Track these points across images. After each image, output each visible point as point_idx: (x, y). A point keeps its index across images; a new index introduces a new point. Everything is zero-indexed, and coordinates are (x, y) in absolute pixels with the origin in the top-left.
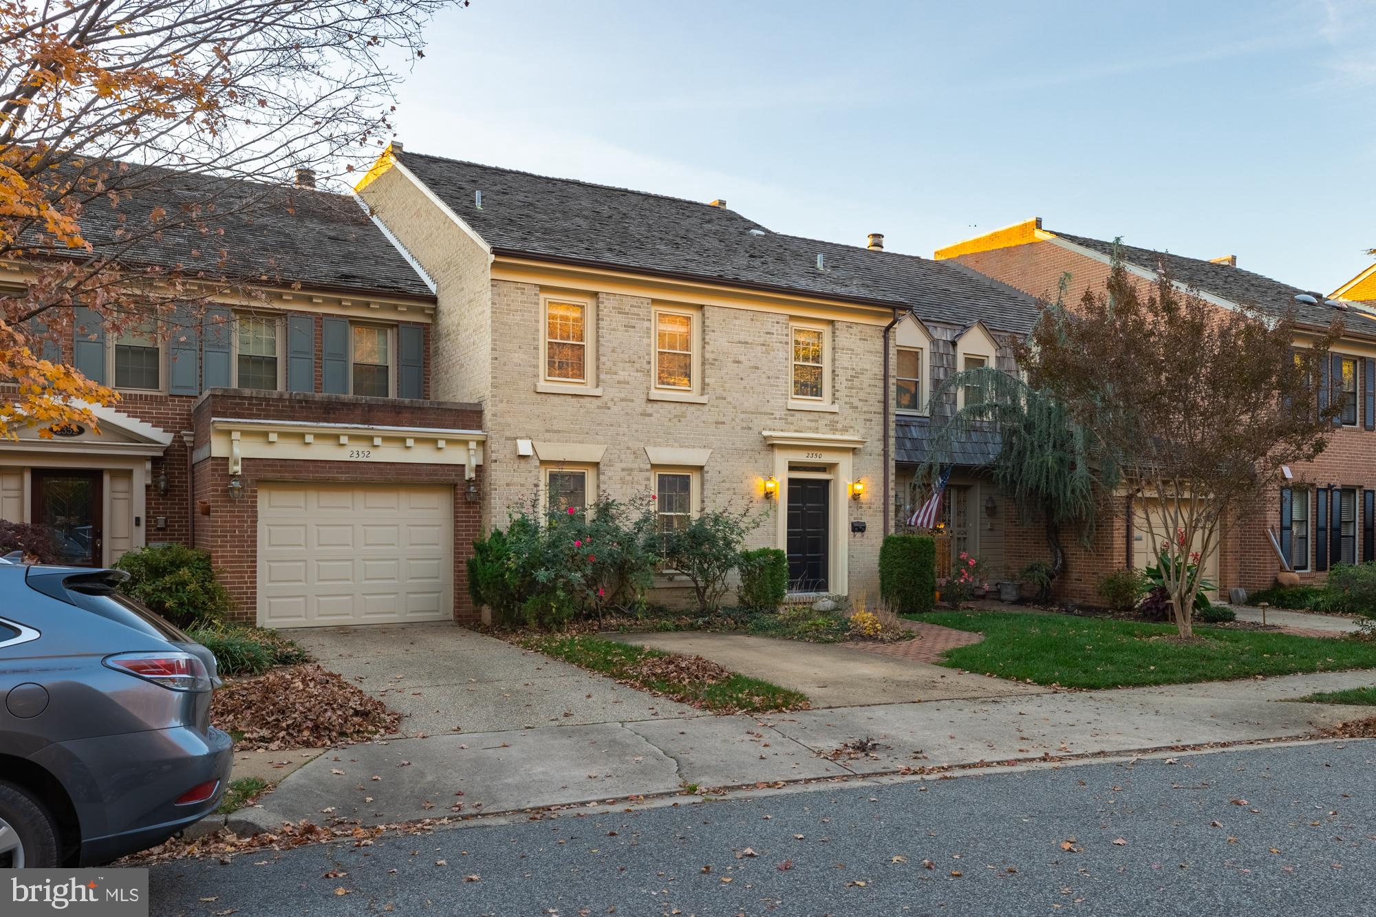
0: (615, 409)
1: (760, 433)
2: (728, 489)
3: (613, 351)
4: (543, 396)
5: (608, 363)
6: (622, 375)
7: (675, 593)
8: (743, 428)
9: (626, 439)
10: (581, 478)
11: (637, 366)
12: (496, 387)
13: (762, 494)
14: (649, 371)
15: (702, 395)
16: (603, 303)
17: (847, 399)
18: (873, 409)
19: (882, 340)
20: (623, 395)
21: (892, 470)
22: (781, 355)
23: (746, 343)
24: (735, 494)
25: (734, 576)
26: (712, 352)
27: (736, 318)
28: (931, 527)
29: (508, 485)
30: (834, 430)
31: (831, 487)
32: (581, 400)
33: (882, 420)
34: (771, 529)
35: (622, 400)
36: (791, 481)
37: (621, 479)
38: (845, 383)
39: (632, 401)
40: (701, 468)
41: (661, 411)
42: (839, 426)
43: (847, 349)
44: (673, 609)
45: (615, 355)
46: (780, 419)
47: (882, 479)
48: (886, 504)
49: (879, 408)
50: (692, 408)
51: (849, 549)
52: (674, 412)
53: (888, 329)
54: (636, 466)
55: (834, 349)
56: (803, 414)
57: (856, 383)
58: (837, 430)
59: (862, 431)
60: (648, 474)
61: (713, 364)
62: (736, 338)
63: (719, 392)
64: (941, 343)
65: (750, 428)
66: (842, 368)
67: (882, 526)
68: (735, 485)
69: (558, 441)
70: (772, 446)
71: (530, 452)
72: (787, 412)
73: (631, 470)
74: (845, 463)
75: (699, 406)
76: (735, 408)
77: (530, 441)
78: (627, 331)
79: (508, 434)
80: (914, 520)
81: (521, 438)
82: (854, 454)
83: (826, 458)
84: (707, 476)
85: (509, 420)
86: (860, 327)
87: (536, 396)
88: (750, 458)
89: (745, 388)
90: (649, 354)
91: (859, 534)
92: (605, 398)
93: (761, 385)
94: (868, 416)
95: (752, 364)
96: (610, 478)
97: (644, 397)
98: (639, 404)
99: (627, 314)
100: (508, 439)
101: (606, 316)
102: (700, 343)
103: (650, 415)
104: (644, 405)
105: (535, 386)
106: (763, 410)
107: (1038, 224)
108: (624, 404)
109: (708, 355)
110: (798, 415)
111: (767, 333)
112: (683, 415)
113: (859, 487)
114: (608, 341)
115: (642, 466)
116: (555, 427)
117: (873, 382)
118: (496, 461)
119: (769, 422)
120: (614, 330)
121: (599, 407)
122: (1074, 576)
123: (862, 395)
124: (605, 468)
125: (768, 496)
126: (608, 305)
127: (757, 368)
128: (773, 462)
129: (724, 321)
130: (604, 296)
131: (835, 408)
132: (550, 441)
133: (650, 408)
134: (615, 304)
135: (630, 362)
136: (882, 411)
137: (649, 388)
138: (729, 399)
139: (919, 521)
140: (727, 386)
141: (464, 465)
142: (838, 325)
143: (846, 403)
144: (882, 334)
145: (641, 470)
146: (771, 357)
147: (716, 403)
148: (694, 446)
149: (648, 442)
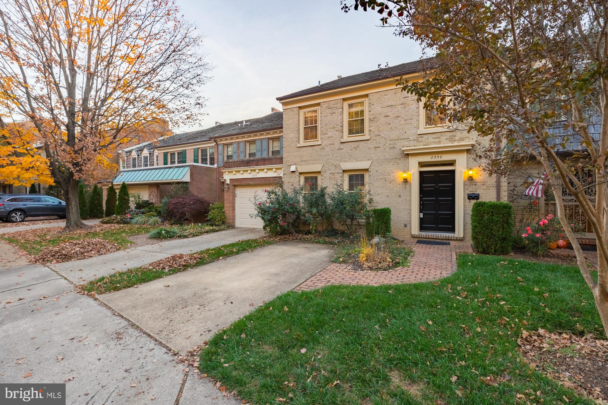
1: (400, 149)
2: (382, 179)
4: (301, 148)
5: (325, 130)
6: (330, 134)
8: (390, 148)
9: (332, 161)
10: (316, 179)
11: (336, 129)
13: (402, 180)
14: (343, 130)
16: (322, 106)
20: (330, 143)
23: (392, 106)
24: (386, 181)
26: (373, 115)
27: (385, 95)
31: (456, 174)
32: (314, 147)
34: (408, 198)
35: (330, 144)
36: (421, 173)
37: (330, 178)
39: (334, 144)
40: (367, 170)
41: (347, 146)
42: (457, 139)
45: (327, 127)
46: (413, 140)
50: (362, 143)
52: (353, 146)
54: (336, 171)
56: (429, 135)
58: (455, 141)
60: (342, 175)
61: (373, 120)
62: (386, 105)
63: (377, 133)
65: (394, 148)
67: (495, 196)
68: (386, 177)
69: (306, 164)
70: (408, 155)
71: (295, 170)
72: (418, 136)
73: (334, 173)
75: (366, 141)
76: (386, 139)
77: (295, 166)
78: (331, 115)
79: (288, 164)
81: (292, 165)
82: (469, 153)
83: (446, 158)
84: (371, 173)
85: (289, 159)
87: (299, 148)
88: (395, 162)
89: (391, 128)
90: (343, 122)
91: (473, 201)
92: (323, 145)
93: (401, 125)
95: (395, 115)
96: (325, 177)
97: (339, 142)
98: (337, 145)
99: (332, 108)
100: (288, 166)
101: (324, 111)
102: (368, 112)
103: (342, 149)
104: (339, 145)
105: (299, 144)
106: (402, 137)
108: (331, 146)
109: (372, 117)
110: (425, 136)
112: (358, 147)
113: (472, 173)
114: (324, 122)
115: (339, 171)
116: (304, 159)
119: (407, 143)
120: (327, 116)
121: (320, 149)
124: (323, 173)
125: (406, 181)
126: (324, 106)
127: (399, 117)
128: (408, 163)
130: (323, 103)
132: (302, 165)
133: (342, 146)
134: (327, 105)
135: (333, 128)
137: (342, 137)
138: (382, 135)
139: (530, 193)
140: (381, 129)
145: (338, 173)
146: (406, 109)
147: (375, 138)
148: (363, 160)
149: (341, 161)
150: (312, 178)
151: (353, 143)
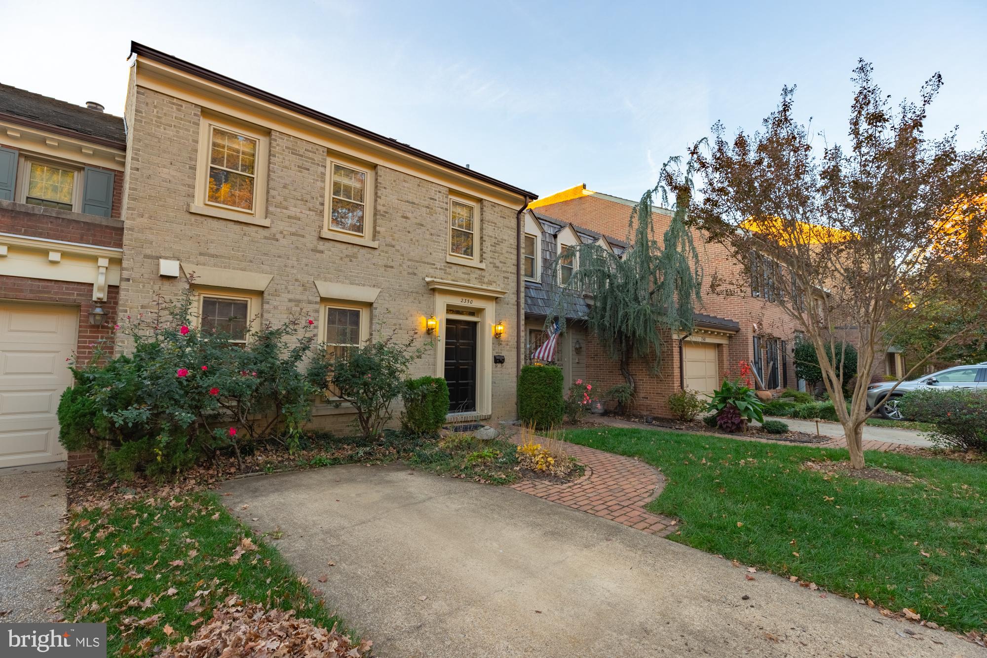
0: (283, 242)
1: (424, 279)
2: (395, 324)
3: (284, 187)
4: (199, 218)
5: (278, 197)
6: (293, 211)
7: (341, 419)
8: (409, 273)
9: (295, 271)
10: (244, 306)
11: (311, 205)
12: (134, 199)
13: (424, 330)
14: (322, 212)
15: (374, 240)
16: (275, 140)
17: (491, 260)
18: (510, 270)
19: (516, 220)
20: (293, 230)
21: (523, 317)
22: (442, 218)
23: (413, 203)
24: (401, 329)
25: (398, 405)
26: (384, 205)
27: (405, 181)
28: (550, 360)
29: (142, 307)
30: (482, 283)
31: (479, 327)
32: (245, 228)
33: (516, 279)
34: (430, 361)
35: (292, 234)
36: (449, 321)
37: (288, 309)
38: (490, 248)
39: (303, 236)
40: (370, 305)
41: (332, 249)
42: (486, 280)
43: (492, 222)
44: (337, 435)
45: (287, 191)
46: (441, 269)
47: (515, 323)
48: (518, 342)
49: (513, 269)
50: (363, 251)
51: (492, 377)
52: (346, 252)
53: (520, 212)
54: (305, 298)
55: (482, 221)
56: (459, 267)
57: (498, 248)
58: (484, 283)
59: (502, 286)
60: (317, 306)
62: (405, 198)
63: (389, 240)
64: (547, 235)
65: (415, 274)
66: (488, 236)
67: (515, 359)
68: (401, 321)
69: (215, 265)
70: (434, 290)
71: (176, 272)
72: (446, 264)
73: (299, 301)
74: (490, 309)
75: (369, 250)
76: (403, 255)
77: (178, 262)
78: (300, 171)
79: (148, 252)
80: (537, 355)
81: (166, 258)
82: (496, 302)
83: (476, 304)
84: (376, 312)
85: (151, 237)
86: (501, 208)
87: (188, 216)
88: (415, 299)
89: (411, 240)
90: (323, 196)
91: (499, 365)
92: (273, 230)
93: (425, 239)
94: (506, 275)
95: (418, 221)
96: (275, 308)
97: (316, 234)
98: (310, 240)
99: (302, 156)
100: (147, 256)
101: (278, 153)
102: (373, 197)
103: (322, 252)
104: (315, 242)
105: (188, 205)
106: (427, 260)
107: (584, 186)
108: (294, 238)
109: (379, 208)
110: (454, 267)
111: (431, 199)
112: (354, 256)
113: (500, 328)
114: (279, 177)
115: (311, 298)
116: (212, 251)
117: (509, 250)
118: (128, 280)
119: (431, 271)
120: (286, 167)
121: (265, 238)
122: (642, 395)
123: (502, 258)
124: (271, 297)
125: (429, 331)
126: (281, 144)
127: (422, 225)
128: (434, 304)
129: (395, 181)
130: (278, 134)
131: (483, 266)
132: (204, 264)
133: (321, 246)
134: (290, 145)
135: (302, 200)
136: (515, 272)
137: (321, 227)
138: (398, 247)
139: (541, 355)
140: (396, 236)
141: (92, 285)
142: (485, 203)
143: (490, 263)
144: (516, 216)
145: (310, 302)
146: (433, 218)
147: (385, 249)
148: (364, 285)
149: (318, 277)
150: (228, 304)
151: (344, 246)
